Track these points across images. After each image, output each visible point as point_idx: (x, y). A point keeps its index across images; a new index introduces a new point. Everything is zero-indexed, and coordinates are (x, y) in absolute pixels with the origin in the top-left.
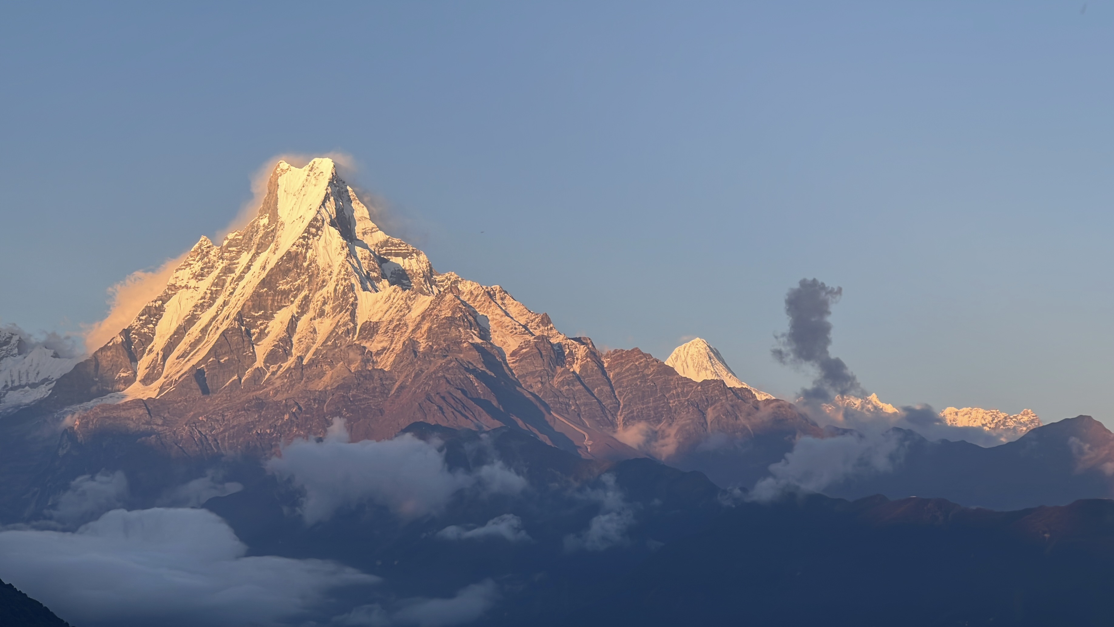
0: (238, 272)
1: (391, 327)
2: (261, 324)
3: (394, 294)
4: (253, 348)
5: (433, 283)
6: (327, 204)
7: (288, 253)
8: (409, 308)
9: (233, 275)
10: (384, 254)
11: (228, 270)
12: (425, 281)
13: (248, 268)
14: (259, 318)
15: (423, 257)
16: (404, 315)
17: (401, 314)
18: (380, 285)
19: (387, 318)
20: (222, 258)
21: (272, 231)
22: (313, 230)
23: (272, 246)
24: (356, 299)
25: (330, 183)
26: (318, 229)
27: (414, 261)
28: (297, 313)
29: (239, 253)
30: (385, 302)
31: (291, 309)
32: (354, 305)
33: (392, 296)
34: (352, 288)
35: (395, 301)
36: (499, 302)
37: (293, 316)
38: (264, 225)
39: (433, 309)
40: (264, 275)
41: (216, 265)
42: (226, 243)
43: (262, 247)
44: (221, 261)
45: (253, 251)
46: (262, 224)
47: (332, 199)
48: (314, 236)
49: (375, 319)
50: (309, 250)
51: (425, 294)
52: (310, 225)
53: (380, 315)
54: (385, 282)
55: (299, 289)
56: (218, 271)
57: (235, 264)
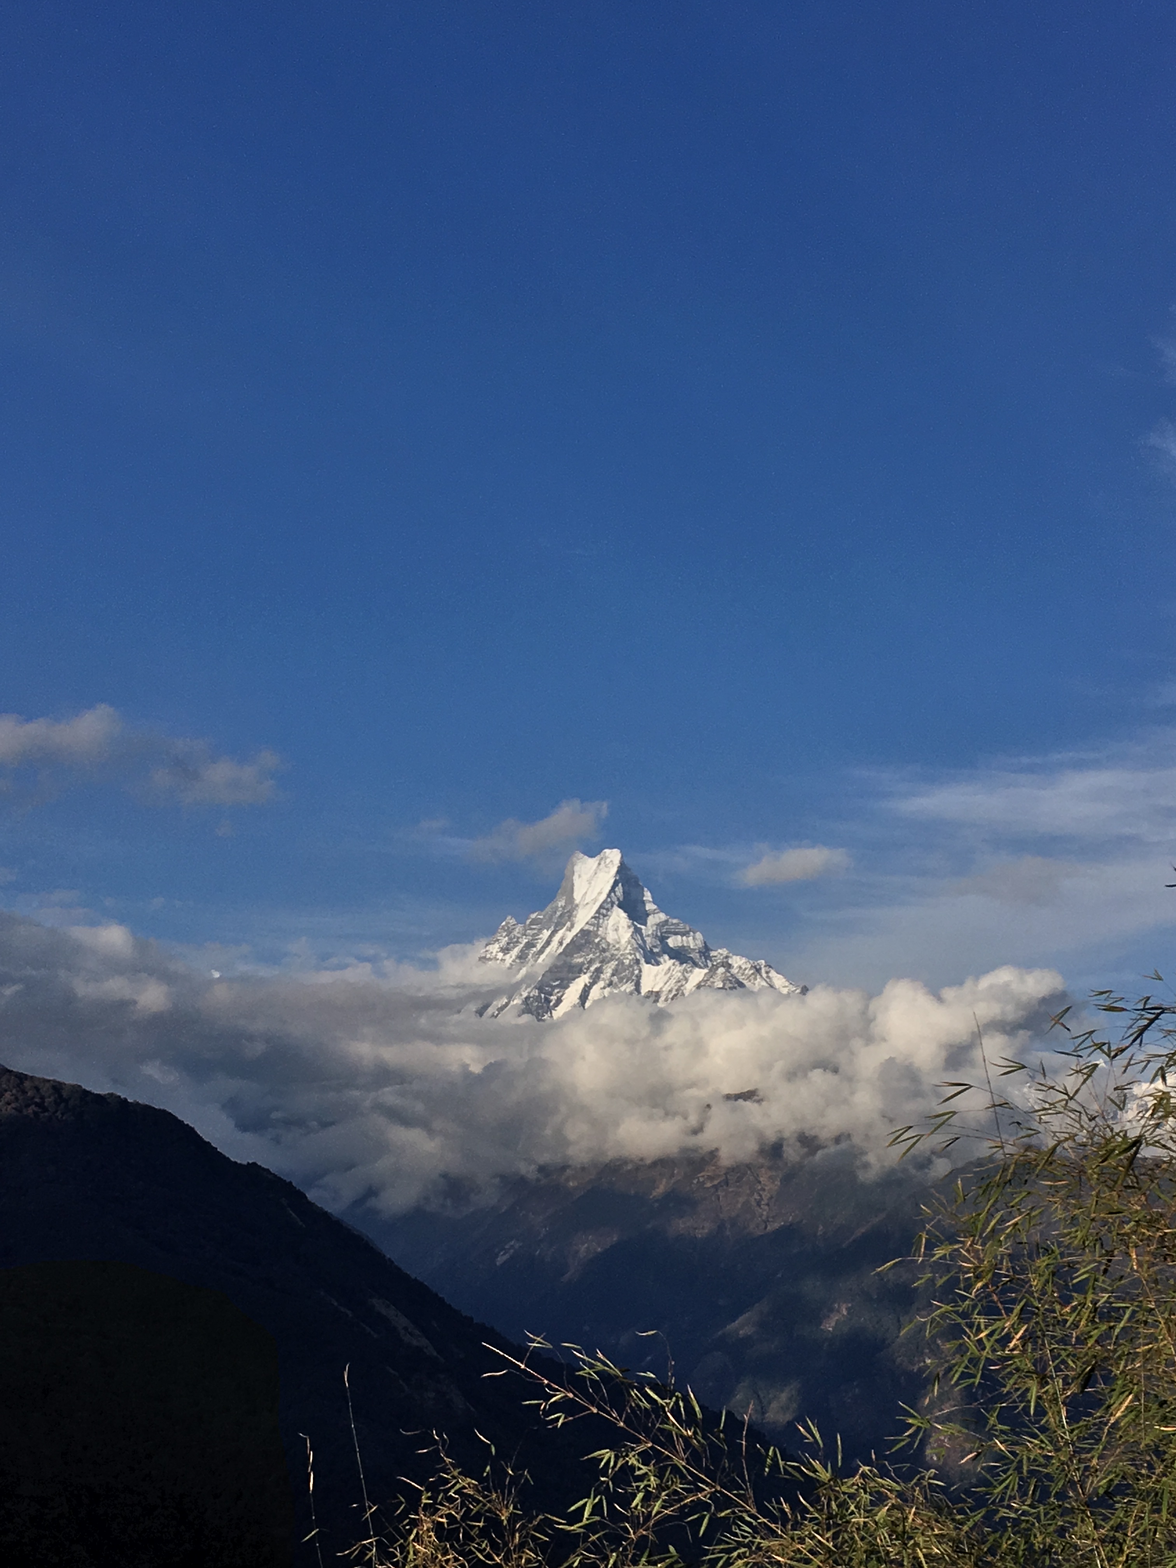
0: (539, 946)
1: (671, 996)
2: (558, 992)
3: (673, 967)
4: (551, 1013)
5: (708, 958)
6: (617, 889)
7: (582, 930)
8: (686, 980)
9: (534, 949)
10: (665, 932)
11: (530, 945)
12: (701, 956)
13: (548, 943)
14: (557, 986)
15: (699, 935)
16: (682, 986)
17: (679, 984)
18: (661, 960)
19: (666, 988)
20: (525, 935)
21: (568, 912)
22: (604, 911)
23: (568, 924)
24: (640, 971)
25: (618, 872)
26: (608, 910)
27: (691, 938)
28: (589, 983)
29: (540, 931)
30: (666, 974)
31: (584, 979)
32: (639, 977)
33: (672, 969)
34: (638, 962)
35: (674, 973)
36: (764, 975)
37: (586, 985)
38: (561, 906)
39: (708, 980)
40: (561, 950)
41: (520, 940)
42: (528, 922)
43: (559, 926)
44: (524, 937)
45: (552, 928)
46: (559, 905)
47: (620, 885)
48: (605, 916)
49: (656, 989)
50: (600, 929)
51: (701, 968)
52: (601, 907)
53: (661, 985)
54: (666, 957)
55: (591, 962)
56: (522, 946)
57: (537, 939)
